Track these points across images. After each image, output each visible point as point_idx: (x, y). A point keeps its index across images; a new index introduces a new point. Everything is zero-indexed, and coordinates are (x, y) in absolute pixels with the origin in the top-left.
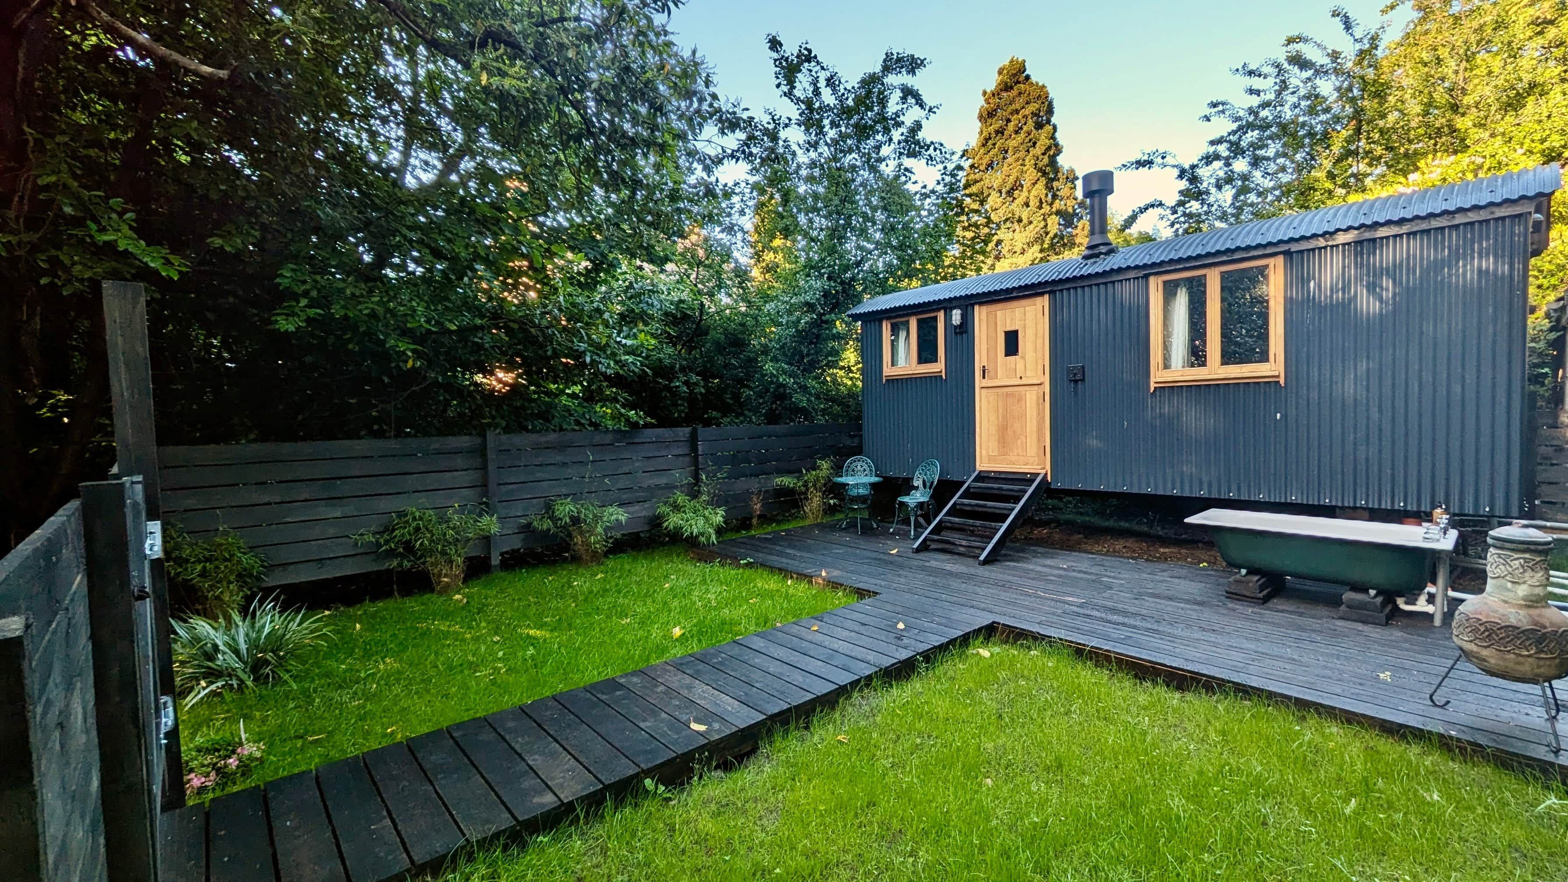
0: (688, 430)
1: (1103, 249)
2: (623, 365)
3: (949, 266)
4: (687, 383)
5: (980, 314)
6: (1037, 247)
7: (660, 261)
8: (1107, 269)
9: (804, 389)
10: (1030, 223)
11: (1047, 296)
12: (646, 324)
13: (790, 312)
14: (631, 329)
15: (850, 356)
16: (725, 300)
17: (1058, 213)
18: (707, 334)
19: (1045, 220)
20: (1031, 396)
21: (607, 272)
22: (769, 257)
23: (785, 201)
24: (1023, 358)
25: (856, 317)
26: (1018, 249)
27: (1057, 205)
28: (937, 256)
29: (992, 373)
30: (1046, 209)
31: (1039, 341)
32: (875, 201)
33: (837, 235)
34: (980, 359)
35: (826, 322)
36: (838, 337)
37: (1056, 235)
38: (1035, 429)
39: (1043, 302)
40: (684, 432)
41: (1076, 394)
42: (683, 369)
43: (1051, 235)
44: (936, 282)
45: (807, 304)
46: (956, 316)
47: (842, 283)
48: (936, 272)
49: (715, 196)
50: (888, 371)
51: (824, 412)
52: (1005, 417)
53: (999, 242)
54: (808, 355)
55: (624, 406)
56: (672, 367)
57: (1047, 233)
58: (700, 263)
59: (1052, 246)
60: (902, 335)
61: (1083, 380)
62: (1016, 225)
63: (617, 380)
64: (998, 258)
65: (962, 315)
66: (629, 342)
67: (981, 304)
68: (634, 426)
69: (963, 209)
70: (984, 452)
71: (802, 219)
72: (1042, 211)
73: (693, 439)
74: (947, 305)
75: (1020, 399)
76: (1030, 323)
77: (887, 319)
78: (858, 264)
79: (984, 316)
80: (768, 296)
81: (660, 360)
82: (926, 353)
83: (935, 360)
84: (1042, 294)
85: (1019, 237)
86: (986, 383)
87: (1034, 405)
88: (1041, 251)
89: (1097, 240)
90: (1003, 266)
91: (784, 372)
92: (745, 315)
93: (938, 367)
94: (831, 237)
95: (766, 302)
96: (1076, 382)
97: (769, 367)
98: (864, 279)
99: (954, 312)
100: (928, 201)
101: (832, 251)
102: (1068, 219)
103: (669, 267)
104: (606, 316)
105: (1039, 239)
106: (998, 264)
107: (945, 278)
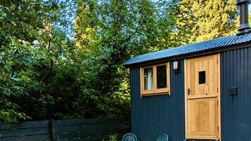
0: (47, 121)
1: (246, 31)
2: (14, 91)
3: (173, 40)
4: (46, 99)
5: (187, 63)
6: (217, 30)
7: (31, 40)
8: (248, 40)
9: (103, 102)
10: (214, 17)
11: (219, 54)
12: (25, 71)
13: (95, 64)
14: (18, 73)
15: (125, 85)
16: (64, 58)
17: (227, 12)
18: (55, 75)
19: (220, 15)
20: (211, 103)
21: (5, 45)
22: (84, 36)
23: (92, 8)
24: (208, 84)
25: (127, 66)
26: (207, 30)
27: (227, 8)
28: (166, 35)
29: (193, 93)
30: (221, 10)
31: (215, 76)
32: (135, 9)
33: (117, 25)
34: (187, 86)
35: (113, 69)
36: (118, 76)
37: (226, 23)
38: (213, 118)
39: (217, 57)
40: (45, 123)
41: (233, 101)
42: (43, 93)
43: (224, 23)
44: (166, 48)
45: (103, 60)
46: (175, 65)
47: (120, 49)
48: (166, 43)
49: (57, 7)
50: (143, 92)
51: (113, 112)
52: (199, 114)
53: (198, 28)
54: (104, 85)
55: (15, 110)
56: (38, 92)
57: (222, 22)
58: (50, 40)
59: (224, 28)
60: (150, 75)
61: (236, 95)
62: (206, 19)
63: (12, 98)
64: (197, 35)
65: (178, 64)
66: (17, 80)
67: (187, 59)
68: (21, 120)
69: (179, 11)
70: (189, 131)
71: (100, 18)
72: (219, 11)
73: (50, 126)
74: (171, 59)
75: (206, 105)
76: (211, 67)
77: (142, 67)
78: (128, 39)
79: (189, 65)
80: (84, 56)
81: (32, 88)
82: (161, 83)
83: (165, 86)
84: (216, 53)
85: (209, 24)
86: (190, 97)
87: (213, 107)
88: (219, 31)
89: (243, 26)
90: (200, 39)
91: (93, 93)
92: (73, 66)
93: (167, 90)
94: (114, 26)
95: (83, 59)
96: (233, 95)
97: (85, 91)
98: (131, 47)
99: (174, 63)
100: (162, 7)
101: (115, 34)
102: (232, 15)
103: (35, 42)
104: (6, 67)
105: (218, 25)
106: (197, 38)
107: (170, 46)
